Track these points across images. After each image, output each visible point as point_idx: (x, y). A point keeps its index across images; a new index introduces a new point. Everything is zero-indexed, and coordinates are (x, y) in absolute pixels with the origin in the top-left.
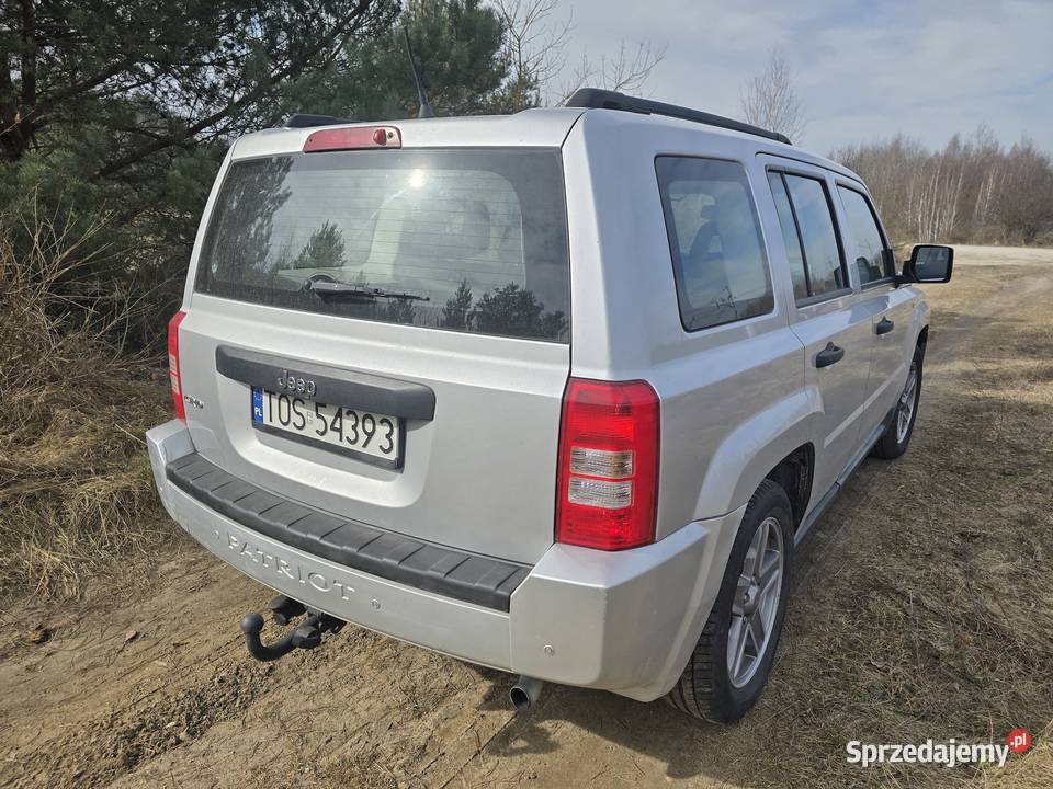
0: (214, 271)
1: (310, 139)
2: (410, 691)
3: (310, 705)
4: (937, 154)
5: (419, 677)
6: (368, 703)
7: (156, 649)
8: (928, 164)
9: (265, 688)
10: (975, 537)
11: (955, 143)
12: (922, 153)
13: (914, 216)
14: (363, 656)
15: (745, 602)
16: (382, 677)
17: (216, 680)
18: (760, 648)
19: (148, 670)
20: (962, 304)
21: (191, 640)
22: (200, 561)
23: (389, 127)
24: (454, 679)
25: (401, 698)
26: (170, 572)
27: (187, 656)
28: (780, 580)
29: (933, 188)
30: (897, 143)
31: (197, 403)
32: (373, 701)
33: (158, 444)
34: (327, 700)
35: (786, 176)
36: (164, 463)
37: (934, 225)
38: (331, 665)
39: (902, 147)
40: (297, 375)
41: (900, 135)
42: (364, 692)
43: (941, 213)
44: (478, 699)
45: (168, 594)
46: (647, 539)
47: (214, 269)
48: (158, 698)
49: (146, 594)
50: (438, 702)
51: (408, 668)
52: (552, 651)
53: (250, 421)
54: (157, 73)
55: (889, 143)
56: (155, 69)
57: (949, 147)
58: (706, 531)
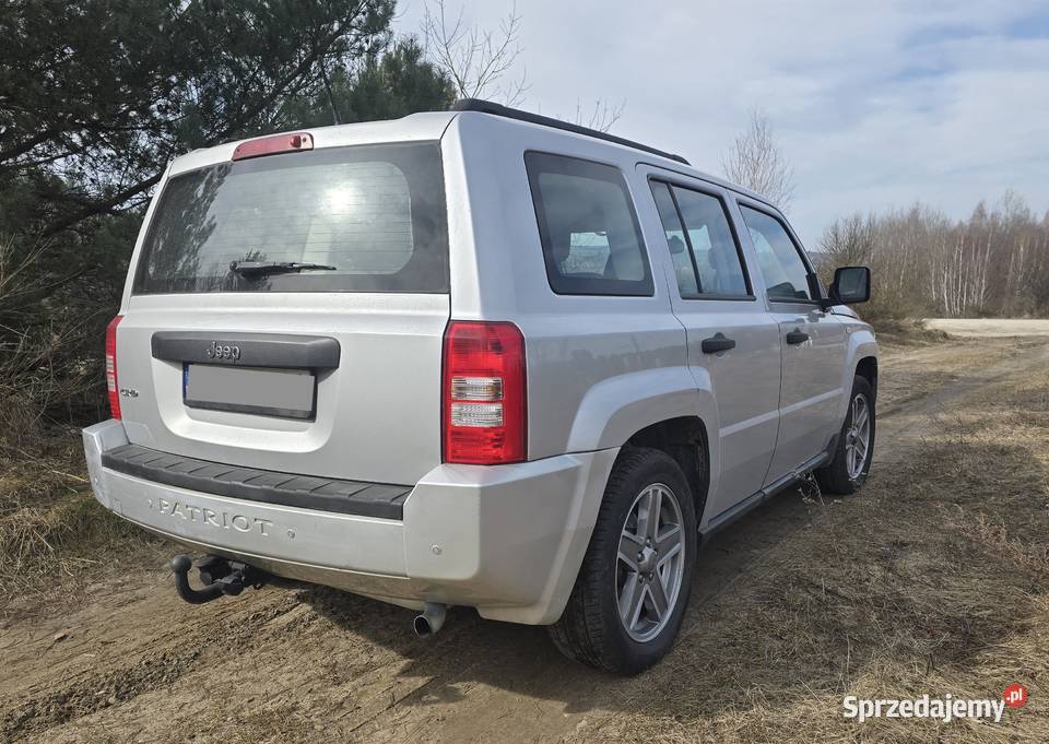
0: (151, 272)
1: (238, 150)
2: (332, 667)
3: (235, 678)
4: (961, 224)
5: (340, 658)
6: (290, 675)
7: (84, 647)
8: (950, 236)
9: (190, 668)
10: (905, 545)
11: (980, 212)
12: (944, 222)
13: (938, 291)
14: (287, 644)
15: (639, 561)
16: (304, 658)
17: (143, 662)
18: (663, 613)
19: (76, 660)
20: (966, 369)
21: (119, 640)
22: (127, 583)
23: (303, 133)
24: (374, 659)
25: (322, 671)
26: (96, 591)
27: (113, 650)
28: (683, 555)
29: (958, 260)
30: (915, 212)
31: (133, 393)
32: (295, 674)
33: (94, 435)
34: (251, 674)
35: (674, 188)
36: (100, 452)
37: (961, 301)
38: (255, 652)
39: (921, 217)
40: (224, 344)
41: (918, 204)
42: (285, 668)
43: (968, 287)
44: (395, 671)
45: (94, 609)
46: (520, 457)
47: (151, 270)
48: (87, 676)
49: (73, 608)
50: (357, 674)
51: (330, 651)
52: (440, 552)
53: (182, 399)
54: (86, 143)
55: (907, 212)
56: (83, 139)
57: (974, 216)
58: (578, 463)
